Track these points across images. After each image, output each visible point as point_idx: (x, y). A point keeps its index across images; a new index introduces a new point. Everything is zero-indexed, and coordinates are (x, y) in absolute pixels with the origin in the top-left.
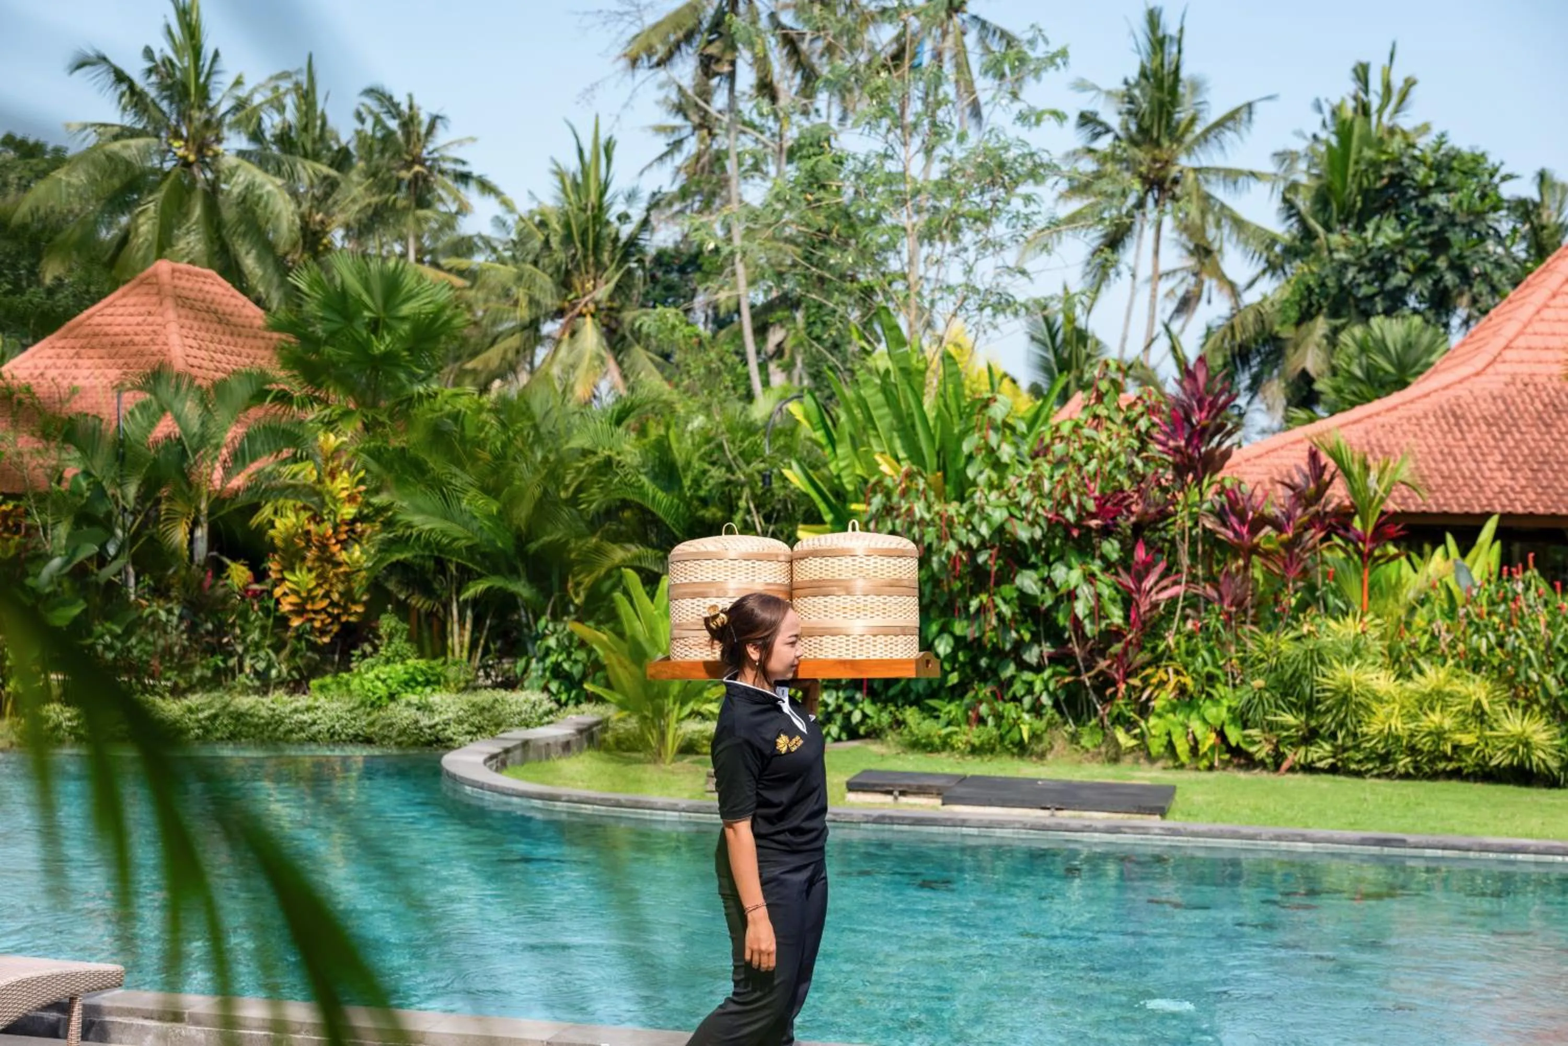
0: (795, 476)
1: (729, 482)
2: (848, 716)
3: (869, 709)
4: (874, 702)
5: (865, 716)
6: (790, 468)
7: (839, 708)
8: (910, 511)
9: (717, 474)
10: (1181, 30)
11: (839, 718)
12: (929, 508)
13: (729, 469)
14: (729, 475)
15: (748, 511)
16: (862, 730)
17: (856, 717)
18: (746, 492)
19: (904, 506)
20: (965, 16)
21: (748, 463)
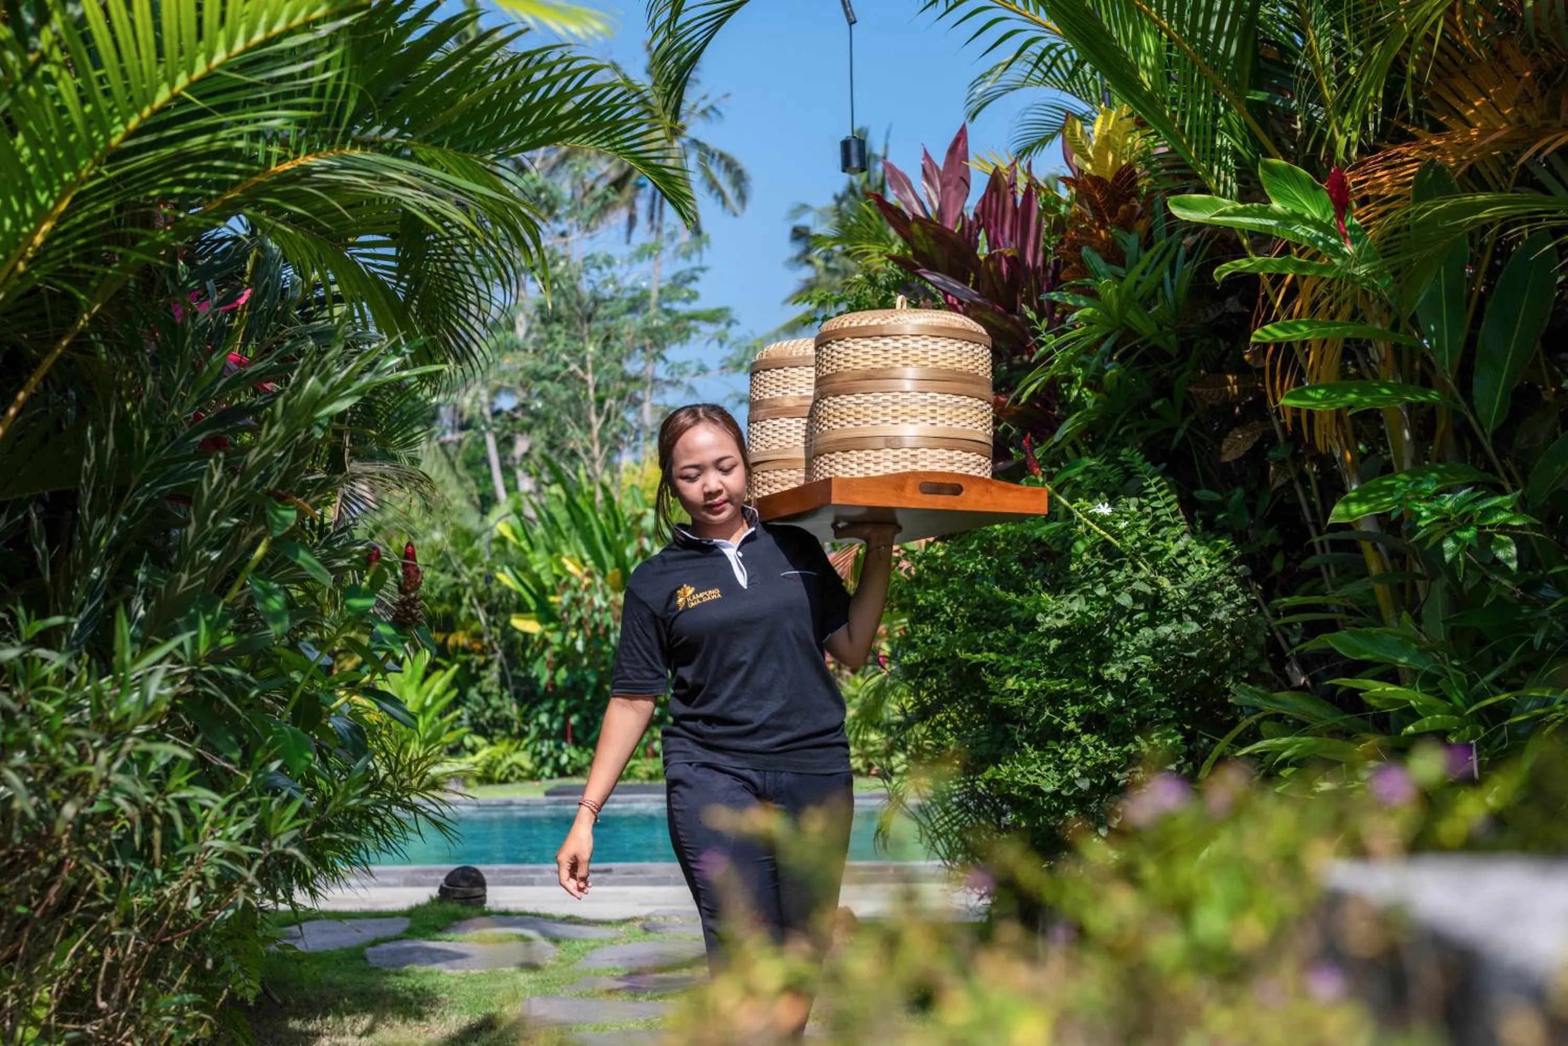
0: (506, 578)
1: (456, 584)
2: (557, 760)
3: (574, 753)
4: (576, 747)
5: (570, 758)
6: (503, 571)
7: (550, 754)
8: (591, 602)
9: (445, 579)
10: (886, 147)
11: (551, 761)
12: (606, 597)
13: (456, 574)
14: (455, 580)
15: (473, 606)
16: (569, 770)
17: (564, 759)
18: (470, 591)
19: (587, 597)
20: (684, 140)
21: (470, 568)
